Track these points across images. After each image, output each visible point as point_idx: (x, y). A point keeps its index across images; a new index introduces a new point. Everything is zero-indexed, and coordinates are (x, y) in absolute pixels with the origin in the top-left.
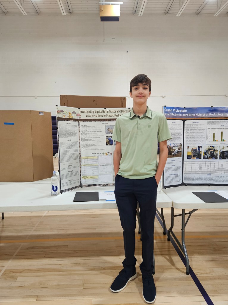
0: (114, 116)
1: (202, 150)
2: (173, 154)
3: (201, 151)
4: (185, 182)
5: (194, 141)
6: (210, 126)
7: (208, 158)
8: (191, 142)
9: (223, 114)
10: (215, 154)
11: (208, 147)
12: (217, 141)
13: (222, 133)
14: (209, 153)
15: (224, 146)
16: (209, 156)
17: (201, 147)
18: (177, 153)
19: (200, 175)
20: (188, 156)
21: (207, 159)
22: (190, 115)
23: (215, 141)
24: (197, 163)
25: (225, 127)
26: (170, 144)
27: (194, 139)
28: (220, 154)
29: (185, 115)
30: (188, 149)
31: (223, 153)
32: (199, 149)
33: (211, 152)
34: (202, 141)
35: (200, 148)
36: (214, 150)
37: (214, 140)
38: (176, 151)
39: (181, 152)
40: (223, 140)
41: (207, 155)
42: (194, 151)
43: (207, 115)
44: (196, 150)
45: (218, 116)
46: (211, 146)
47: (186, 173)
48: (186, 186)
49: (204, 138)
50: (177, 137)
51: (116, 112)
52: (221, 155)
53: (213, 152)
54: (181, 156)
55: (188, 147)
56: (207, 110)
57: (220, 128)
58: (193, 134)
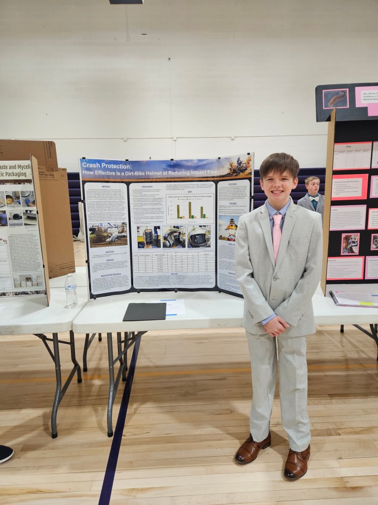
0: (5, 175)
1: (162, 233)
2: (108, 240)
3: (159, 234)
4: (136, 287)
5: (147, 218)
6: (171, 192)
7: (170, 246)
8: (142, 220)
9: (190, 173)
10: (181, 240)
11: (170, 228)
12: (184, 217)
13: (190, 203)
14: (173, 238)
15: (195, 227)
16: (172, 242)
17: (159, 227)
18: (116, 238)
19: (160, 274)
20: (139, 243)
21: (169, 248)
22: (137, 173)
23: (181, 218)
24: (154, 254)
25: (194, 195)
26: (101, 224)
27: (146, 215)
28: (189, 240)
29: (130, 174)
30: (138, 231)
31: (193, 237)
32: (156, 232)
33: (175, 236)
34: (160, 218)
35: (158, 230)
36: (180, 233)
37: (178, 217)
38: (114, 235)
39: (124, 236)
40: (193, 217)
41: (169, 242)
42: (148, 235)
43: (165, 173)
44: (151, 233)
45: (182, 176)
46: (174, 227)
47: (138, 272)
48: (139, 292)
49: (163, 212)
50: (115, 211)
51: (8, 167)
52: (191, 241)
53: (179, 237)
54: (126, 244)
55: (138, 228)
56: (164, 166)
57: (187, 195)
58: (144, 207)
